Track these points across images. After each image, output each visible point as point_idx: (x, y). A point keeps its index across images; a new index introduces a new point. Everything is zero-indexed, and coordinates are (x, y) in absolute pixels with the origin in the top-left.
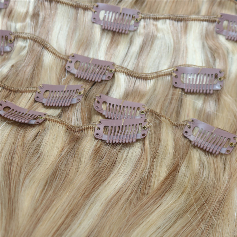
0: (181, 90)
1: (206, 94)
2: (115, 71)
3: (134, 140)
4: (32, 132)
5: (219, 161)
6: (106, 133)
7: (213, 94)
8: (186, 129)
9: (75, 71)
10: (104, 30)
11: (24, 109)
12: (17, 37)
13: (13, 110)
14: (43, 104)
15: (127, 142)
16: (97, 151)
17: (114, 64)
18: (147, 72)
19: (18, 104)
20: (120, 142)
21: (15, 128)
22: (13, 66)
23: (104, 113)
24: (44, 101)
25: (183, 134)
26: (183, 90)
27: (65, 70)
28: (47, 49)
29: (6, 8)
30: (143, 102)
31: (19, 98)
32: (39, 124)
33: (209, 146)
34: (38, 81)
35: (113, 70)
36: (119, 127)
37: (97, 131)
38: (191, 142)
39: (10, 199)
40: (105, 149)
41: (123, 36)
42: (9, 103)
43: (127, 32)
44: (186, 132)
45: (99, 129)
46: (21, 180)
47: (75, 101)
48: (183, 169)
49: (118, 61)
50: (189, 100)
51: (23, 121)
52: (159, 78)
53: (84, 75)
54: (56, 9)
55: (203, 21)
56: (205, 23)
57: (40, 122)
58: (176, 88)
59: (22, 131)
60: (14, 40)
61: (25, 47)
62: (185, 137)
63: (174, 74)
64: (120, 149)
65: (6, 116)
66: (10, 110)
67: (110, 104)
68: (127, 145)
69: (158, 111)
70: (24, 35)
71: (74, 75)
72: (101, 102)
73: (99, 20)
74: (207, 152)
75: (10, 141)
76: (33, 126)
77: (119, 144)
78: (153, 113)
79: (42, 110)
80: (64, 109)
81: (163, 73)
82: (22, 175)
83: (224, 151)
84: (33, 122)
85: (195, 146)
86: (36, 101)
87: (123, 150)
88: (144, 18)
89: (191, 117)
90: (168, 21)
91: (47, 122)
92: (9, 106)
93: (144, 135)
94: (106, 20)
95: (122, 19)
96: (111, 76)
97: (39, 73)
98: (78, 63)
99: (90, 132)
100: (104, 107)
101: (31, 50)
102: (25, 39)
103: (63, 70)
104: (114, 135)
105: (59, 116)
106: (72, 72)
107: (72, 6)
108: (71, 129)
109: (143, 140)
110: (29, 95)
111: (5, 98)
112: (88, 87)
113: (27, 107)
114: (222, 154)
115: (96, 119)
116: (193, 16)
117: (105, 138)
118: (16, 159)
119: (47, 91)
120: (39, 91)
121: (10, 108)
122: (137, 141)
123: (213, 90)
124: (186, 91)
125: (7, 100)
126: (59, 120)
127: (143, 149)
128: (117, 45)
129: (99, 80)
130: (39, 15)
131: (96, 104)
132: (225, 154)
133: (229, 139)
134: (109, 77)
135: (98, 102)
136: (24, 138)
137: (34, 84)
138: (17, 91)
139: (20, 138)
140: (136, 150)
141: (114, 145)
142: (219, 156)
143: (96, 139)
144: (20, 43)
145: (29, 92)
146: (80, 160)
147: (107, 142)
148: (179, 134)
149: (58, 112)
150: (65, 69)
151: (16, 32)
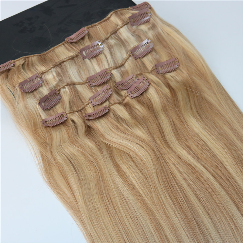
2: (110, 71)
3: (147, 87)
4: (111, 114)
6: (134, 94)
12: (59, 90)
13: (92, 115)
14: (98, 105)
15: (145, 89)
17: (107, 69)
19: (89, 112)
20: (143, 92)
24: (97, 103)
28: (76, 84)
29: (43, 82)
37: (130, 96)
44: (157, 71)
45: (130, 94)
52: (127, 61)
54: (65, 65)
57: (109, 109)
63: (131, 55)
68: (146, 90)
72: (118, 86)
73: (85, 56)
81: (127, 58)
84: (106, 111)
86: (94, 106)
91: (111, 107)
93: (149, 82)
96: (111, 74)
98: (92, 80)
99: (128, 98)
106: (94, 85)
109: (150, 84)
110: (88, 106)
113: (93, 111)
117: (136, 95)
119: (93, 99)
120: (90, 102)
123: (151, 49)
124: (141, 57)
128: (101, 61)
132: (178, 67)
133: (174, 61)
137: (85, 101)
147: (138, 96)
150: (90, 86)
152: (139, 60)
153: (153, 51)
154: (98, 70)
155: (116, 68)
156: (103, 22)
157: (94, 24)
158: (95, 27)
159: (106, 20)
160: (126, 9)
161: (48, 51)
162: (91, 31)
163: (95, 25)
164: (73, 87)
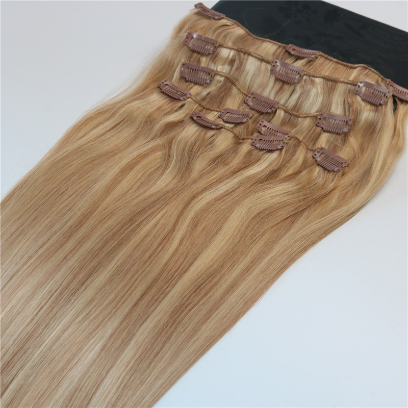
1: (337, 134)
3: (275, 149)
4: (211, 133)
6: (259, 143)
8: (316, 153)
9: (251, 104)
10: (277, 79)
11: (210, 120)
12: (216, 74)
13: (203, 119)
14: (223, 120)
15: (271, 149)
16: (249, 153)
17: (278, 103)
18: (300, 113)
19: (207, 117)
21: (201, 128)
22: (209, 93)
23: (262, 132)
24: (225, 118)
25: (313, 156)
26: (322, 128)
28: (235, 86)
29: (213, 54)
30: (293, 131)
31: (209, 113)
32: (218, 129)
33: (328, 166)
34: (223, 106)
35: (277, 107)
36: (269, 141)
37: (254, 141)
38: (317, 161)
39: (188, 163)
40: (256, 152)
41: (289, 85)
42: (202, 114)
43: (292, 83)
44: (315, 155)
45: (256, 140)
47: (244, 120)
49: (282, 102)
50: (325, 136)
52: (308, 118)
53: (256, 107)
54: (247, 59)
55: (348, 83)
56: (349, 86)
59: (205, 131)
60: (214, 76)
61: (221, 81)
62: (314, 158)
63: (319, 117)
64: (264, 154)
65: (197, 121)
66: (201, 119)
67: (268, 128)
68: (271, 151)
69: (301, 139)
70: (221, 74)
71: (248, 105)
72: (262, 125)
73: (276, 72)
74: (325, 169)
76: (212, 129)
78: (296, 138)
80: (237, 124)
81: (311, 115)
83: (336, 169)
84: (214, 127)
85: (318, 165)
86: (219, 117)
87: (265, 155)
88: (306, 75)
89: (323, 146)
90: (322, 79)
91: (223, 130)
92: (201, 116)
93: (282, 146)
94: (280, 72)
95: (291, 73)
96: (274, 110)
97: (226, 100)
98: (254, 99)
100: (264, 129)
101: (224, 84)
102: (221, 76)
103: (243, 101)
104: (264, 145)
105: (232, 128)
106: (248, 104)
107: (259, 59)
108: (237, 137)
109: (281, 150)
110: (216, 113)
112: (256, 115)
113: (213, 120)
114: (334, 172)
116: (342, 80)
117: (257, 145)
119: (228, 113)
120: (223, 111)
122: (277, 150)
123: (343, 132)
124: (324, 129)
125: (200, 113)
126: (231, 131)
127: (280, 154)
128: (283, 92)
129: (265, 112)
130: (234, 62)
131: (258, 125)
132: (336, 172)
133: (342, 163)
134: (273, 111)
135: (260, 125)
138: (207, 109)
139: (203, 134)
140: (275, 155)
141: (262, 150)
142: (332, 173)
143: (252, 145)
144: (218, 78)
145: (216, 111)
147: (258, 148)
150: (245, 102)
151: (217, 71)
152: (319, 129)
153: (342, 136)
154: (272, 97)
155: (286, 112)
156: (342, 65)
157: (332, 58)
158: (329, 61)
159: (347, 66)
160: (380, 77)
161: (260, 38)
162: (320, 60)
163: (331, 60)
164: (230, 84)
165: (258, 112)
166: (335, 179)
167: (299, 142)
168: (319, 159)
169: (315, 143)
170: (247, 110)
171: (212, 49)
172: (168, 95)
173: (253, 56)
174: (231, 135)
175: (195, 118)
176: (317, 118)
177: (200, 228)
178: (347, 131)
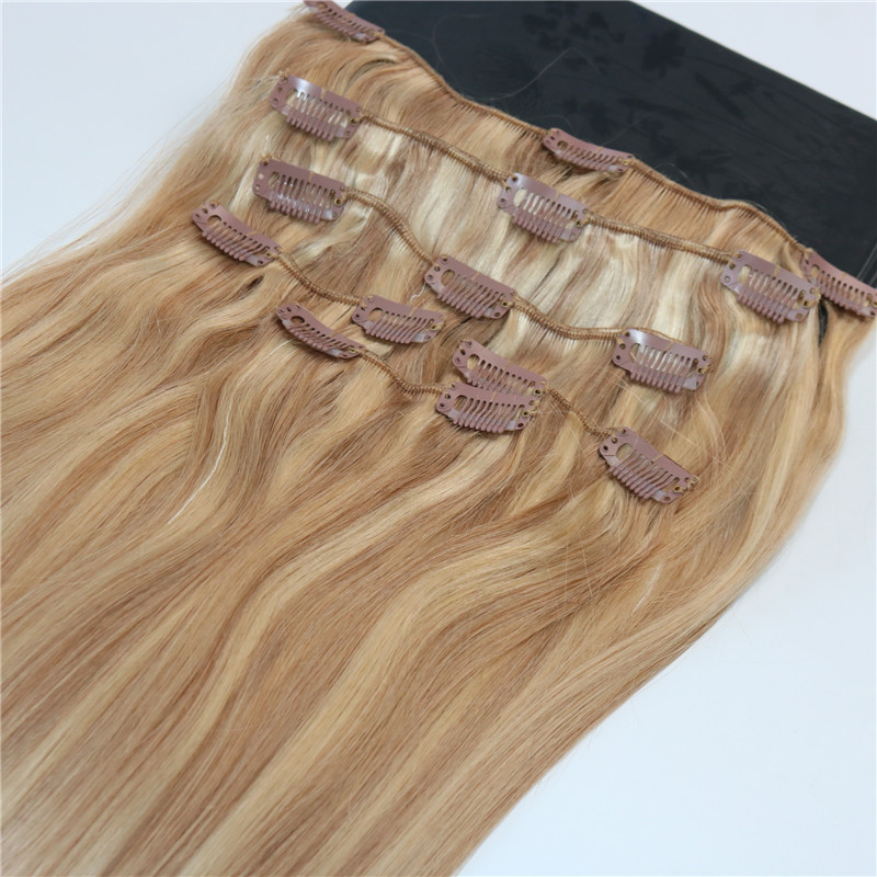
0: (624, 373)
1: (667, 392)
2: (513, 307)
3: (501, 431)
4: (330, 369)
5: (644, 513)
6: (458, 408)
7: (680, 394)
8: (608, 443)
9: (440, 288)
10: (514, 226)
11: (328, 329)
12: (351, 198)
13: (308, 325)
14: (364, 330)
15: (488, 430)
16: (432, 431)
17: (513, 293)
18: (571, 325)
19: (319, 318)
20: (477, 427)
21: (303, 355)
22: (329, 249)
23: (467, 375)
24: (367, 325)
25: (599, 451)
26: (628, 373)
27: (423, 282)
28: (401, 234)
29: (347, 140)
30: (547, 375)
31: (324, 308)
32: (347, 360)
33: (637, 483)
34: (366, 288)
35: (510, 303)
36: (485, 402)
37: (443, 400)
38: (608, 466)
39: (262, 459)
40: (448, 433)
41: (546, 246)
42: (304, 311)
43: (554, 241)
44: (606, 448)
45: (449, 397)
46: (290, 435)
47: (421, 339)
48: (573, 503)
49: (523, 291)
50: (633, 394)
51: (319, 347)
52: (591, 341)
53: (453, 299)
54: (439, 164)
55: (703, 255)
56: (707, 262)
57: (349, 356)
58: (616, 366)
59: (312, 363)
60: (346, 201)
61: (362, 219)
62: (601, 456)
63: (620, 342)
64: (472, 440)
65: (292, 331)
66: (303, 324)
67: (483, 362)
69: (569, 399)
70: (365, 197)
71: (434, 292)
72: (468, 354)
73: (513, 205)
74: (630, 491)
75: (290, 372)
76: (333, 359)
77: (469, 429)
78: (556, 397)
79: (359, 339)
80: (399, 347)
81: (600, 333)
82: (293, 430)
83: (659, 496)
84: (337, 353)
85: (613, 477)
86: (353, 322)
87: (477, 441)
88: (594, 223)
89: (627, 424)
90: (636, 239)
91: (361, 360)
92: (302, 316)
93: (521, 425)
94: (525, 208)
95: (554, 214)
96: (502, 313)
97: (373, 274)
98: (450, 274)
99: (431, 399)
100: (471, 364)
101: (372, 228)
102: (365, 204)
103: (420, 280)
104: (471, 413)
105: (386, 357)
106: (433, 287)
107: (468, 166)
108: (399, 385)
109: (517, 433)
110: (344, 308)
111: (301, 301)
112: (454, 321)
113: (333, 328)
114: (654, 501)
115: (450, 380)
116: (688, 244)
117: (453, 414)
118: (290, 403)
119: (378, 309)
120: (363, 305)
121: (303, 321)
122: (506, 432)
123: (682, 389)
124: (632, 377)
125: (303, 306)
126: (383, 364)
127: (513, 447)
128: (530, 261)
129: (478, 315)
130: (403, 168)
131: (458, 354)
132: (661, 504)
133: (677, 479)
134: (497, 314)
135: (463, 353)
136: (312, 373)
137: (359, 291)
138: (325, 295)
139: (305, 373)
140: (500, 447)
141: (465, 429)
142: (649, 503)
143: (437, 412)
144: (355, 210)
145: (346, 302)
146: (397, 437)
147: (455, 422)
148: (592, 447)
149: (386, 349)
150: (423, 280)
151: (353, 187)
152: (618, 374)
153: (679, 400)
154: (497, 274)
155: (535, 318)
156: (690, 198)
157: (662, 177)
158: (654, 185)
159: (703, 204)
160: (787, 240)
161: (476, 104)
162: (631, 181)
163: (660, 183)
164: (386, 230)
165: (460, 313)
166: (656, 526)
167: (565, 407)
168: (614, 461)
169: (604, 414)
170: (429, 307)
171: (344, 124)
172: (218, 248)
173: (453, 157)
174: (382, 379)
175: (287, 323)
176: (614, 341)
177: (283, 665)
178: (694, 388)
